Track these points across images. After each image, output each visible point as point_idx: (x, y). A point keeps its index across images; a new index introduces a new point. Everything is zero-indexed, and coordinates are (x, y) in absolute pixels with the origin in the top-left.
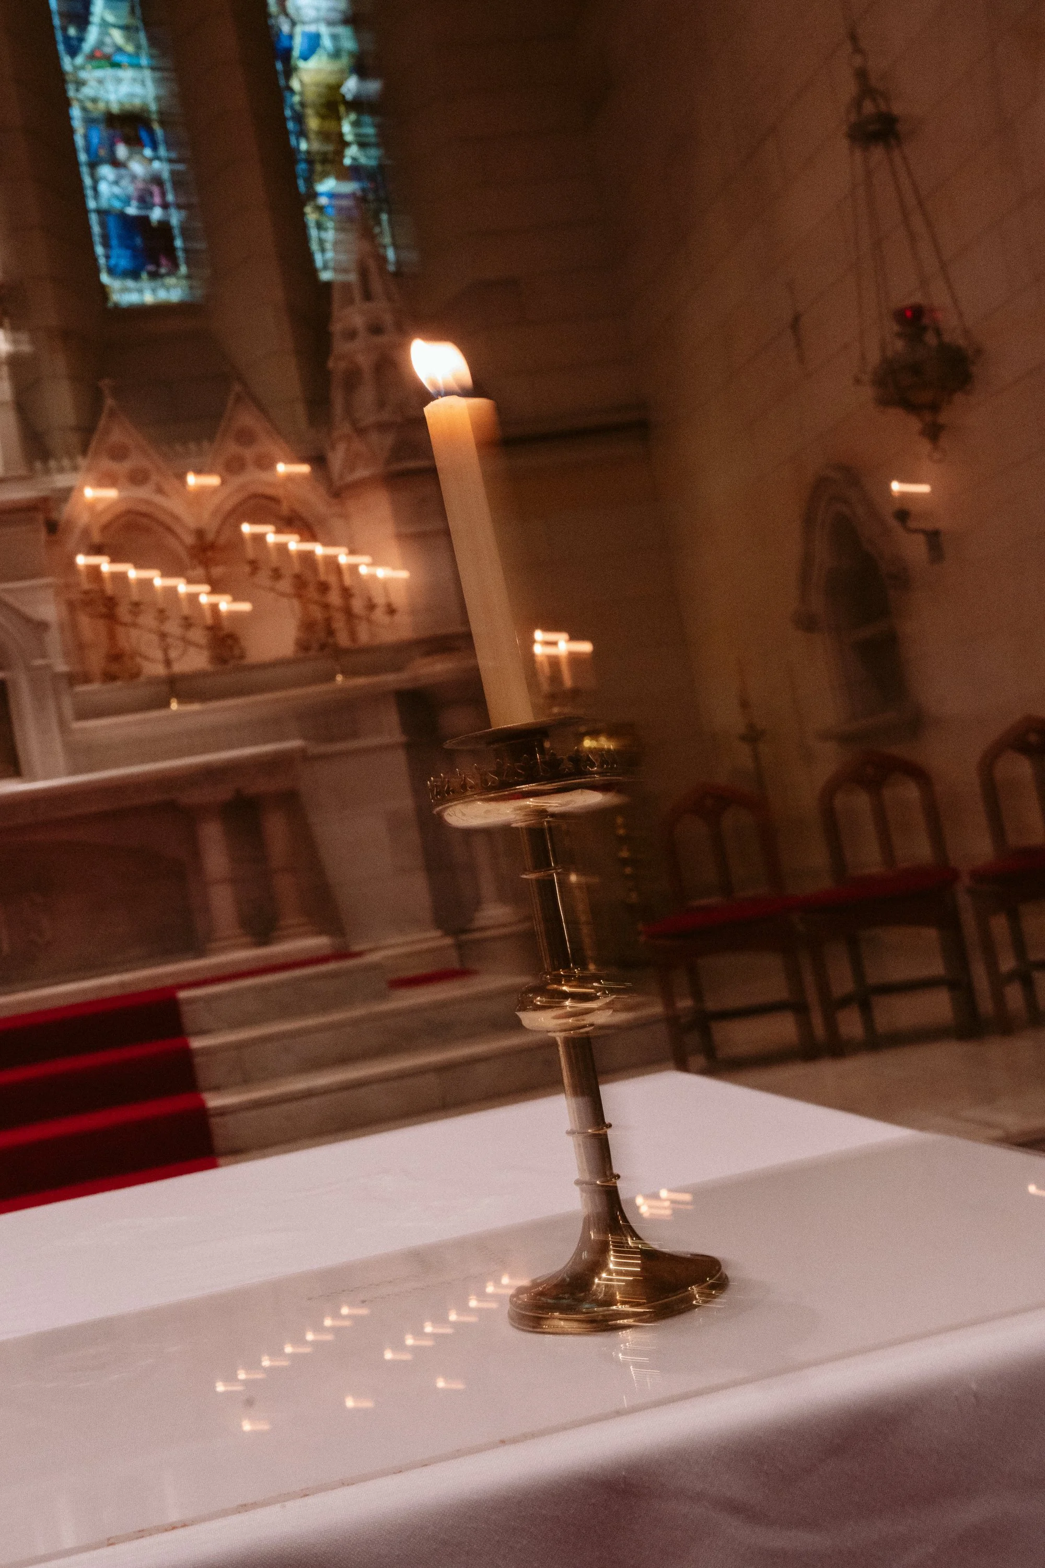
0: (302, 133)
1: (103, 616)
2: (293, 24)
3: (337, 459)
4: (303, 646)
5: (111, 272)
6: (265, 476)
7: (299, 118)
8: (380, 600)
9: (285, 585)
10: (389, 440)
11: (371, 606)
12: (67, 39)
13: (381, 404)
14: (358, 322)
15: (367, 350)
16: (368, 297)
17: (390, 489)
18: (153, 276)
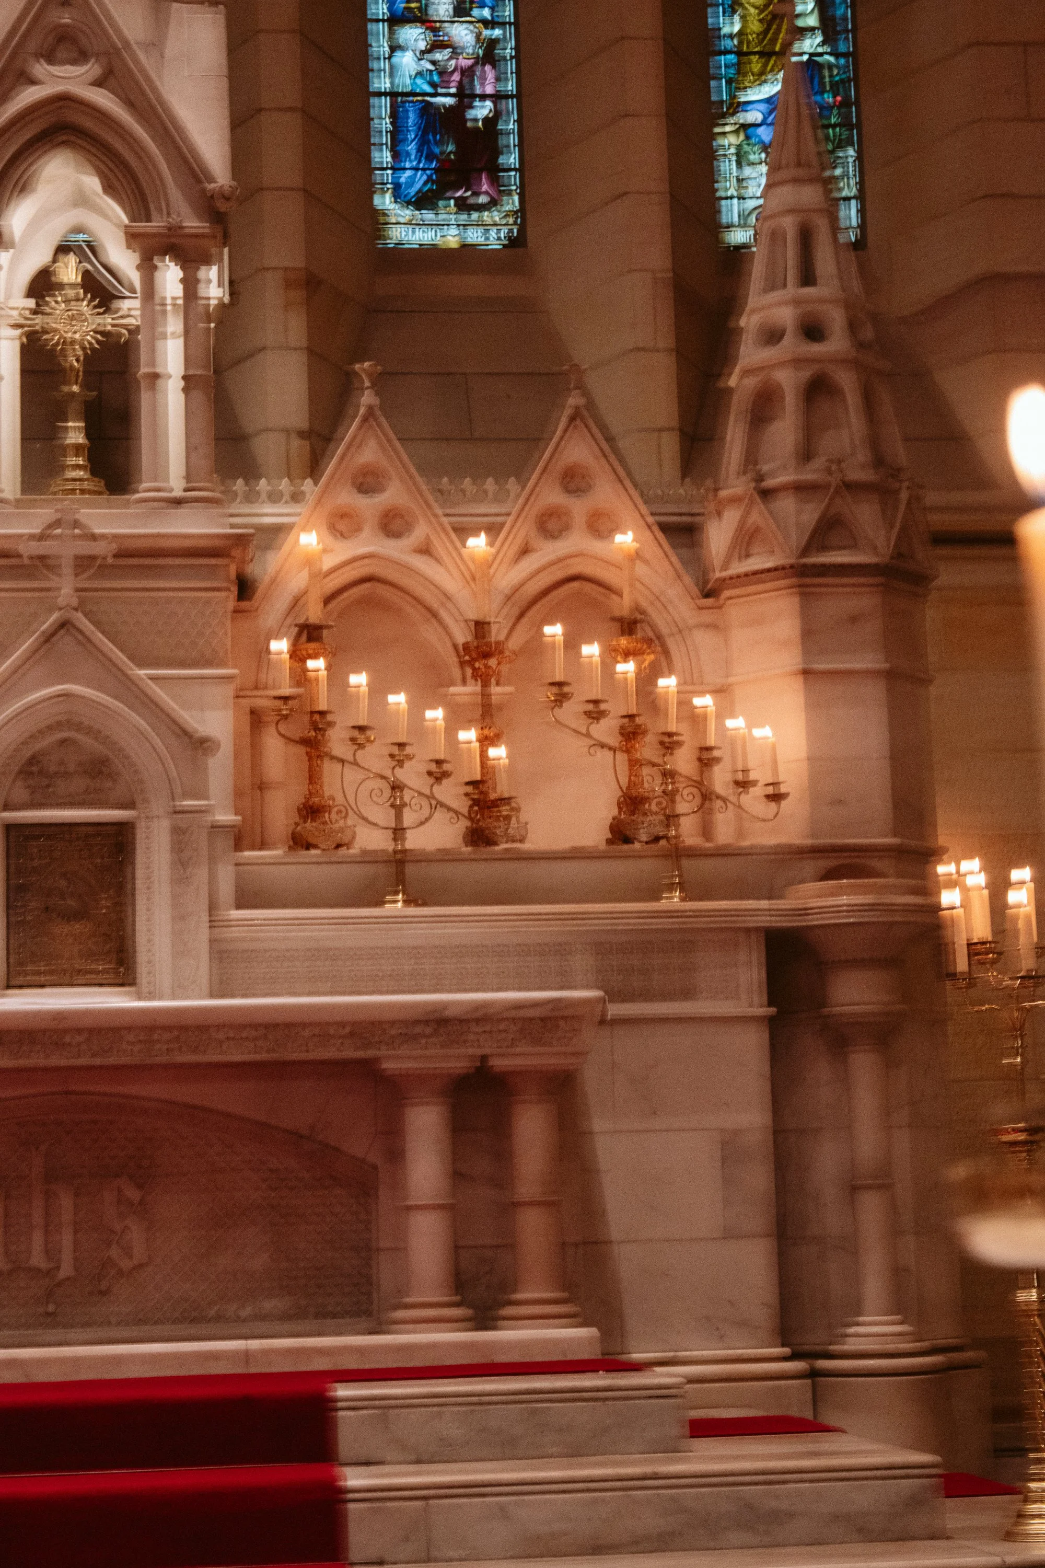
1: (305, 742)
3: (719, 534)
4: (619, 833)
5: (394, 194)
6: (596, 546)
8: (760, 775)
9: (606, 730)
10: (811, 514)
11: (743, 785)
13: (806, 454)
14: (786, 316)
15: (797, 362)
16: (807, 277)
17: (806, 595)
18: (463, 206)
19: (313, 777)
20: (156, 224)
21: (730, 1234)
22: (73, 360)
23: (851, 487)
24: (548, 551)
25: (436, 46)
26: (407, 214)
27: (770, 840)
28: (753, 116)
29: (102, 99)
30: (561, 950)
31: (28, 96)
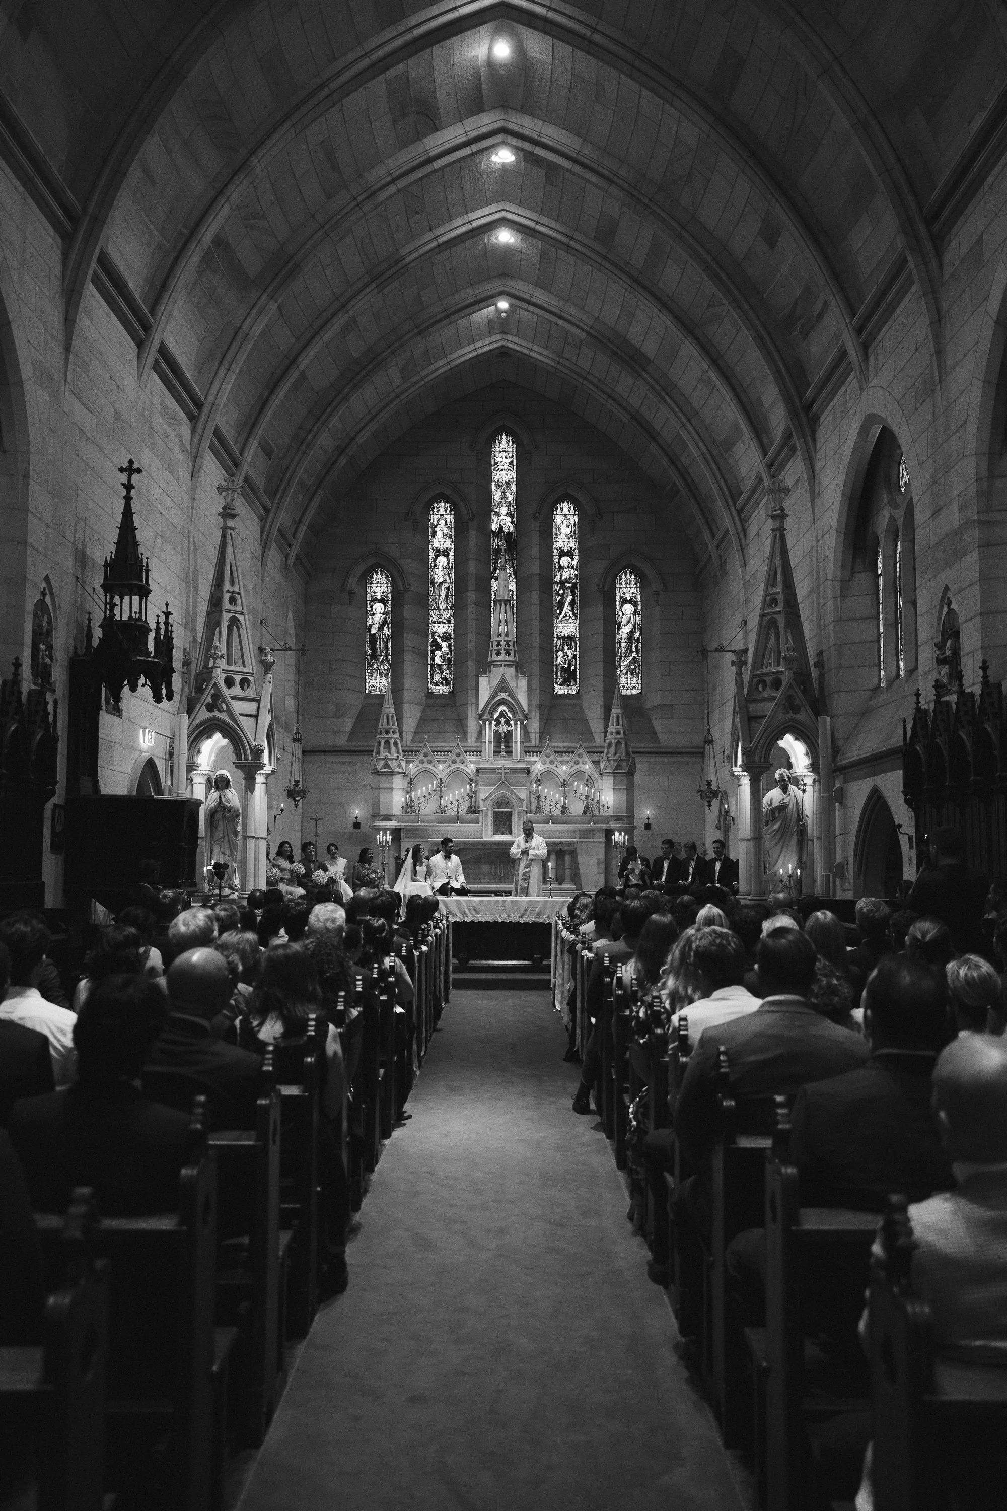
0: (620, 647)
1: (538, 798)
2: (623, 614)
3: (602, 765)
4: (585, 812)
5: (556, 683)
6: (584, 766)
7: (620, 643)
8: (606, 805)
9: (583, 798)
10: (616, 764)
11: (603, 806)
12: (556, 613)
13: (616, 754)
14: (614, 731)
15: (615, 739)
16: (618, 724)
17: (614, 776)
18: (569, 686)
19: (538, 803)
20: (516, 718)
21: (598, 873)
22: (503, 734)
23: (621, 760)
24: (575, 767)
25: (564, 656)
26: (558, 687)
27: (606, 814)
28: (622, 668)
29: (509, 698)
30: (574, 831)
31: (498, 698)
